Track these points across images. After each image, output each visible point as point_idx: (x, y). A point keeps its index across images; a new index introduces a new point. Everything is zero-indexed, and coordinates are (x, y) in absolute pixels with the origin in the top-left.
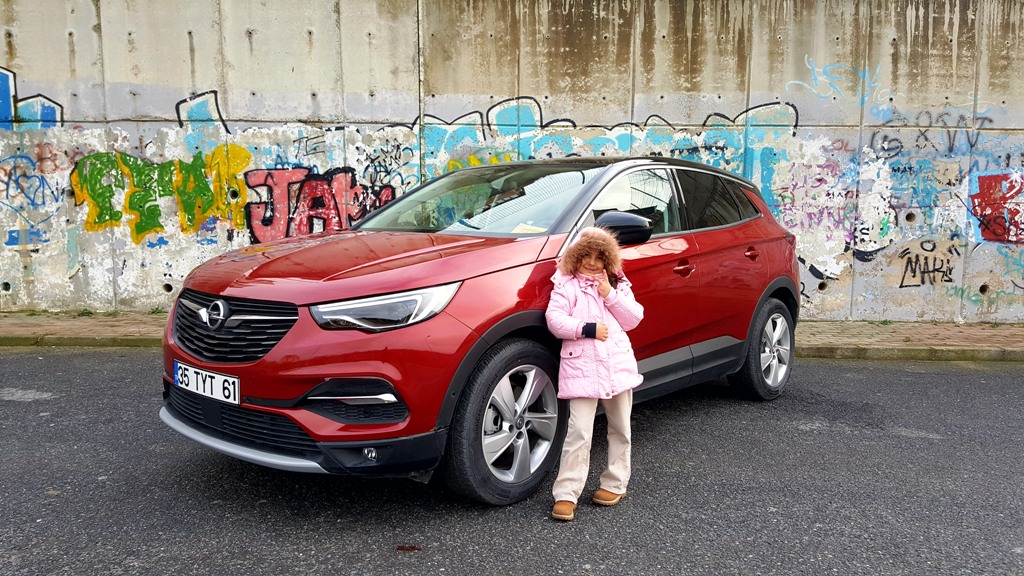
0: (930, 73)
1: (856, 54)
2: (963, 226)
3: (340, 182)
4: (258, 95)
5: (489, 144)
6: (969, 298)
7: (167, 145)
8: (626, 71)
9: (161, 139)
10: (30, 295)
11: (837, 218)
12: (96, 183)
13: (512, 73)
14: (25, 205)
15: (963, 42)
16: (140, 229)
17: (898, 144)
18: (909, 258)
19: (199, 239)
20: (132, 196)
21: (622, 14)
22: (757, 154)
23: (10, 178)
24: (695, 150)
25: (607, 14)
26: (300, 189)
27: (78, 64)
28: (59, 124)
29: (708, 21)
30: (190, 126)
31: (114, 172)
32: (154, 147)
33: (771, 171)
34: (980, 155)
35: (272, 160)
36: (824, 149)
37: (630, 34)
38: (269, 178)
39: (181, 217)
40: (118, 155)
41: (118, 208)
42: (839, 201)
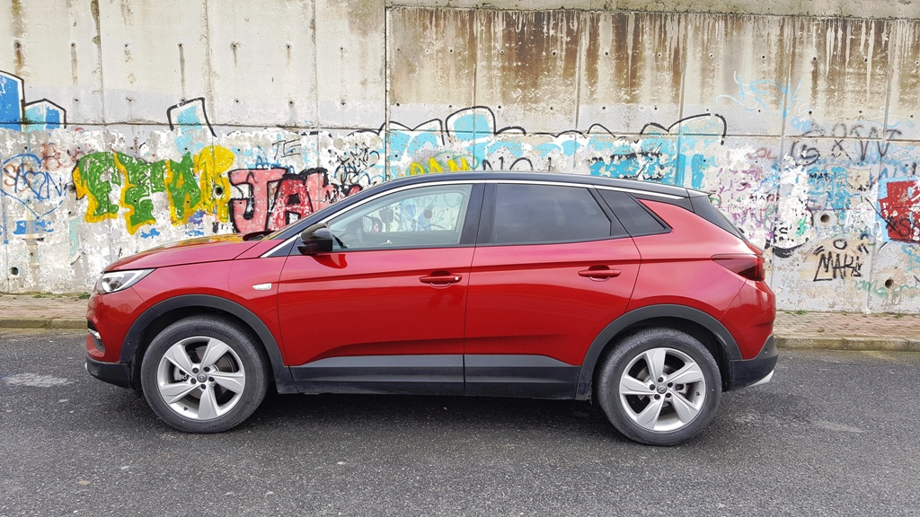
0: (846, 89)
1: (780, 72)
2: (872, 227)
3: (314, 181)
4: (241, 102)
5: (448, 149)
6: (875, 291)
7: (159, 146)
8: (571, 84)
9: (154, 141)
10: (35, 279)
11: (759, 218)
12: (95, 179)
13: (469, 85)
14: (32, 198)
15: (876, 62)
16: (135, 221)
17: (814, 153)
18: (823, 255)
19: (187, 230)
20: (127, 192)
21: (570, 32)
22: (689, 161)
23: (18, 174)
24: (633, 156)
25: (556, 33)
26: (278, 187)
27: (79, 72)
28: (62, 126)
29: (648, 40)
30: (179, 129)
31: (111, 170)
32: (148, 148)
33: (701, 176)
34: (889, 163)
35: (253, 161)
36: (749, 156)
37: (576, 51)
38: (251, 177)
39: (172, 211)
40: (115, 155)
41: (115, 202)
42: (761, 203)
